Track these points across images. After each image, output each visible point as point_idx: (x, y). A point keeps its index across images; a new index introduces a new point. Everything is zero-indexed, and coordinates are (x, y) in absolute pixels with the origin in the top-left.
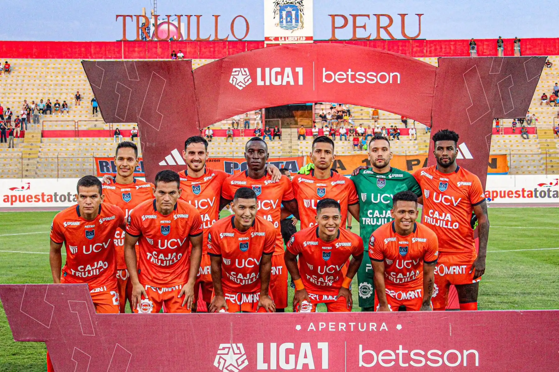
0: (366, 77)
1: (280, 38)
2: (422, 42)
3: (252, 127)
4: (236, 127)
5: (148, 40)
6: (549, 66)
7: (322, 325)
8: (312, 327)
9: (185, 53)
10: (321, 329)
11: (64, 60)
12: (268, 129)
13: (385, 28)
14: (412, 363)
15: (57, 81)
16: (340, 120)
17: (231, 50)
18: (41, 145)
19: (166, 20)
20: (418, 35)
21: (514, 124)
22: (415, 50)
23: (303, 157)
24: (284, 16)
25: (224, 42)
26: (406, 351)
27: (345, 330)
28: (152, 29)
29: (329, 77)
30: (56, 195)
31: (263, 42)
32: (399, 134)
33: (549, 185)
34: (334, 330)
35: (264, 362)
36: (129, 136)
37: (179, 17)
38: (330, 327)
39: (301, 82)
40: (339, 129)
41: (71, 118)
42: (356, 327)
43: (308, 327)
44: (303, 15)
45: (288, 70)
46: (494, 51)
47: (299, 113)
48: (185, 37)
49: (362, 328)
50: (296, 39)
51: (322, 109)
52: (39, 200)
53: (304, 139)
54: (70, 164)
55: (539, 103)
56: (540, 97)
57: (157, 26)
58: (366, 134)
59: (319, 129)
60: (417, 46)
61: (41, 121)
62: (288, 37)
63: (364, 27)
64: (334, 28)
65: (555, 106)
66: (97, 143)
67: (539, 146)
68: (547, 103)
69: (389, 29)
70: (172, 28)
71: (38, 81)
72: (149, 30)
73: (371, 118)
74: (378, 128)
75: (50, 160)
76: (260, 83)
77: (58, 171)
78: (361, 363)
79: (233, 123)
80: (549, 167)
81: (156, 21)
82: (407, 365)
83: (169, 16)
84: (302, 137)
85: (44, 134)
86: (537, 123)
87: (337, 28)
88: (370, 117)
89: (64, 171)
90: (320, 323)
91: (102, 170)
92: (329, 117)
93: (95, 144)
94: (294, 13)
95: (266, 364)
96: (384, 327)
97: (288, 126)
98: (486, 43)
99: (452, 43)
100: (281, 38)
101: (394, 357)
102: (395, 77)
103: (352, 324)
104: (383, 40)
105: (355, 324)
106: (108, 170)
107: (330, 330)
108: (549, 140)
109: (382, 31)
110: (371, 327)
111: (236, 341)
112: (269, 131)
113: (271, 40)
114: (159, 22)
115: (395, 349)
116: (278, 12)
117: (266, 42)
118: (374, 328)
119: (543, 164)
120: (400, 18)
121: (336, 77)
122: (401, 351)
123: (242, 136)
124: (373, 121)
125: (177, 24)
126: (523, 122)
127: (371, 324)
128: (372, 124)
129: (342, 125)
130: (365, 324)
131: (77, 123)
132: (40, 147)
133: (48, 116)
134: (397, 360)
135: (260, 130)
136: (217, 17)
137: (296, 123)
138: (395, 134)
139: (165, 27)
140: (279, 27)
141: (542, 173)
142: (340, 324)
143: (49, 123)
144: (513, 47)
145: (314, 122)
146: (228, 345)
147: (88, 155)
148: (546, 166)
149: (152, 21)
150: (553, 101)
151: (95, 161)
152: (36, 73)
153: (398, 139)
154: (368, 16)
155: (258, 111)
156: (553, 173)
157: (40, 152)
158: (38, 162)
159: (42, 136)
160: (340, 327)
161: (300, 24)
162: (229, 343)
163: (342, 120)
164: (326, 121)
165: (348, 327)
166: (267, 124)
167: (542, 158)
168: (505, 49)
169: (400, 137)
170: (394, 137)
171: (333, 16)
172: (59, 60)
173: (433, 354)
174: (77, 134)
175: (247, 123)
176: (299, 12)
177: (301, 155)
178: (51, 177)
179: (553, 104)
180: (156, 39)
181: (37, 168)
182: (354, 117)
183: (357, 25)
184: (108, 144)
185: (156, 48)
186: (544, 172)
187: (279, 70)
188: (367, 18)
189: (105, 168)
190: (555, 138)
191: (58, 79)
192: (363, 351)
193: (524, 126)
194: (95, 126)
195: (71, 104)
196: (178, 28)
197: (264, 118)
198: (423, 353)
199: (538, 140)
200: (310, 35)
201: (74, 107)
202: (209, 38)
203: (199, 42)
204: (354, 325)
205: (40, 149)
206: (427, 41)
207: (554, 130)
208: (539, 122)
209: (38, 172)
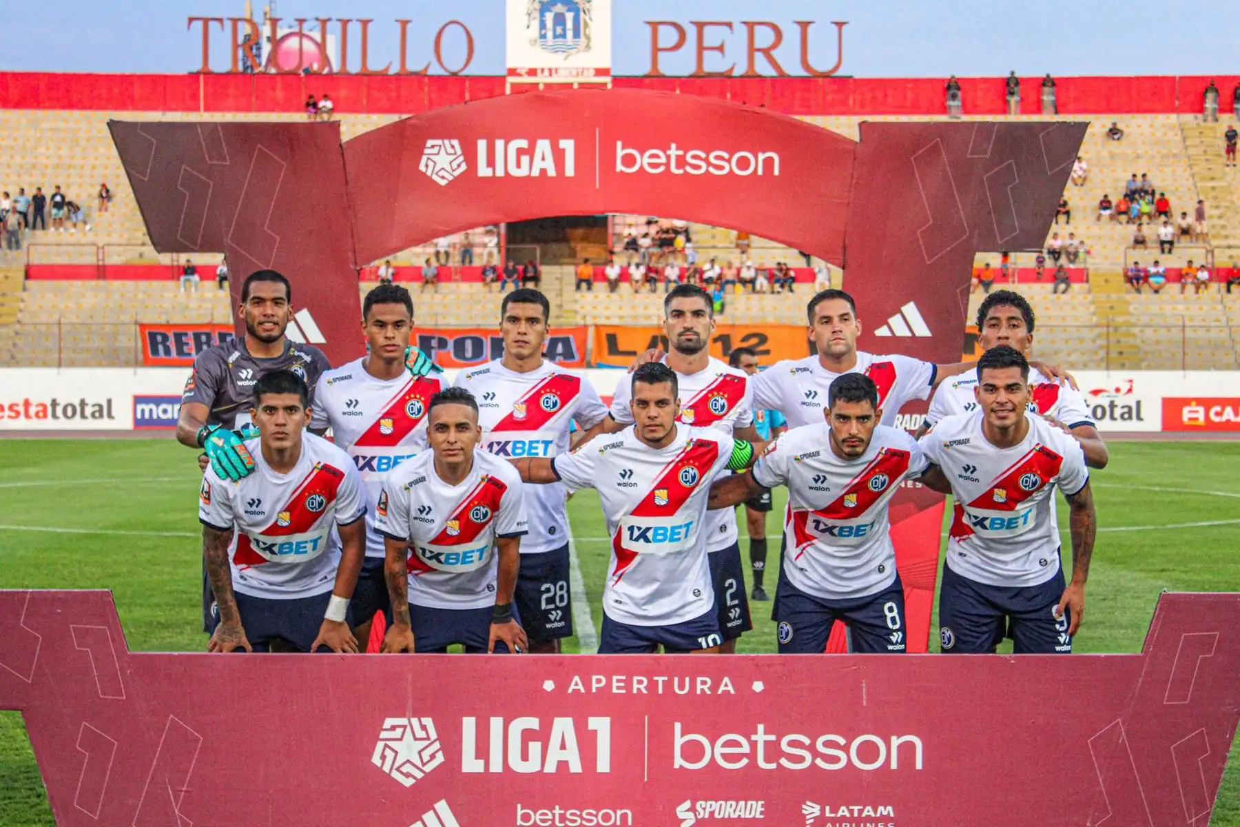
0: (707, 160)
1: (539, 72)
2: (844, 83)
3: (478, 263)
4: (443, 261)
5: (256, 71)
6: (1116, 137)
7: (599, 681)
8: (576, 684)
9: (335, 101)
10: (597, 688)
11: (77, 114)
12: (514, 267)
13: (766, 52)
14: (784, 762)
15: (60, 157)
16: (666, 250)
17: (434, 96)
18: (25, 295)
19: (296, 29)
20: (837, 68)
21: (1040, 261)
22: (829, 98)
23: (586, 327)
24: (549, 24)
25: (420, 77)
26: (772, 738)
27: (645, 691)
28: (266, 48)
29: (629, 161)
30: (54, 403)
31: (502, 79)
32: (794, 280)
33: (1113, 393)
34: (624, 691)
35: (477, 757)
36: (214, 279)
37: (324, 23)
38: (615, 684)
39: (570, 171)
40: (664, 269)
41: (90, 238)
42: (668, 685)
43: (568, 687)
44: (588, 21)
45: (543, 146)
46: (1000, 103)
47: (580, 232)
48: (336, 67)
49: (682, 687)
50: (574, 72)
51: (630, 226)
52: (18, 413)
53: (589, 288)
54: (86, 337)
55: (1094, 217)
56: (1097, 202)
57: (276, 42)
58: (724, 280)
59: (622, 268)
60: (835, 92)
61: (24, 244)
62: (556, 70)
63: (721, 49)
64: (656, 50)
65: (1128, 222)
66: (145, 293)
67: (1092, 308)
68: (1112, 217)
69: (774, 53)
70: (309, 46)
71: (18, 159)
72: (259, 49)
73: (733, 245)
74: (749, 267)
75: (43, 328)
76: (483, 171)
77: (60, 352)
78: (679, 762)
79: (437, 254)
80: (1113, 355)
81: (274, 31)
82: (773, 766)
83: (301, 21)
84: (584, 285)
85: (31, 273)
86: (1089, 260)
87: (661, 50)
88: (731, 243)
89: (74, 351)
90: (594, 678)
91: (155, 351)
92: (645, 242)
93: (141, 296)
94: (569, 16)
95: (481, 762)
96: (727, 685)
97: (555, 260)
98: (981, 86)
99: (910, 86)
100: (543, 70)
101: (746, 748)
102: (768, 163)
103: (661, 679)
104: (760, 76)
105: (666, 678)
106: (167, 351)
107: (615, 691)
108: (1114, 296)
109: (760, 58)
110: (699, 687)
111: (418, 714)
112: (515, 270)
113: (519, 75)
114: (280, 34)
115: (748, 732)
116: (537, 14)
117: (511, 80)
118: (706, 688)
119: (1101, 347)
120: (797, 29)
121: (644, 161)
122: (761, 737)
123: (456, 281)
124: (738, 251)
125: (318, 37)
126: (1059, 257)
127: (699, 679)
128: (735, 257)
129: (671, 259)
130: (687, 679)
131: (101, 251)
132: (22, 301)
133: (39, 232)
134: (752, 756)
135: (494, 269)
136: (404, 24)
137: (573, 254)
138: (785, 281)
139: (293, 43)
140: (537, 48)
141: (1098, 367)
142: (635, 679)
143: (42, 249)
144: (1040, 94)
145: (612, 253)
146: (403, 721)
147: (125, 318)
148: (1108, 353)
149: (266, 31)
150: (1125, 213)
151: (138, 333)
152: (15, 140)
153: (791, 290)
154: (729, 25)
155: (490, 228)
156: (1123, 367)
157: (21, 310)
158: (17, 333)
159: (28, 276)
160: (635, 686)
161: (583, 40)
162: (403, 716)
163: (671, 249)
164: (636, 250)
165: (652, 685)
166: (509, 254)
167: (1099, 336)
168: (1022, 99)
169: (795, 286)
170: (782, 286)
171: (654, 26)
172: (66, 114)
173: (827, 744)
174: (102, 272)
175: (467, 252)
176: (582, 14)
177: (581, 322)
178: (46, 364)
179: (1124, 218)
180: (273, 71)
181: (15, 345)
182: (697, 242)
183: (706, 43)
184: (169, 295)
185: (274, 89)
186: (1104, 365)
187: (523, 143)
188: (726, 29)
189: (161, 348)
190: (1128, 292)
191: (62, 153)
192: (683, 735)
193: (1061, 267)
194: (141, 255)
195: (90, 208)
196: (322, 46)
197: (503, 243)
198: (807, 741)
199: (1090, 297)
200: (605, 63)
201: (95, 214)
202: (387, 69)
203: (366, 78)
204: (663, 681)
205: (22, 305)
206: (855, 80)
207: (1126, 275)
208: (1094, 258)
209: (19, 356)
